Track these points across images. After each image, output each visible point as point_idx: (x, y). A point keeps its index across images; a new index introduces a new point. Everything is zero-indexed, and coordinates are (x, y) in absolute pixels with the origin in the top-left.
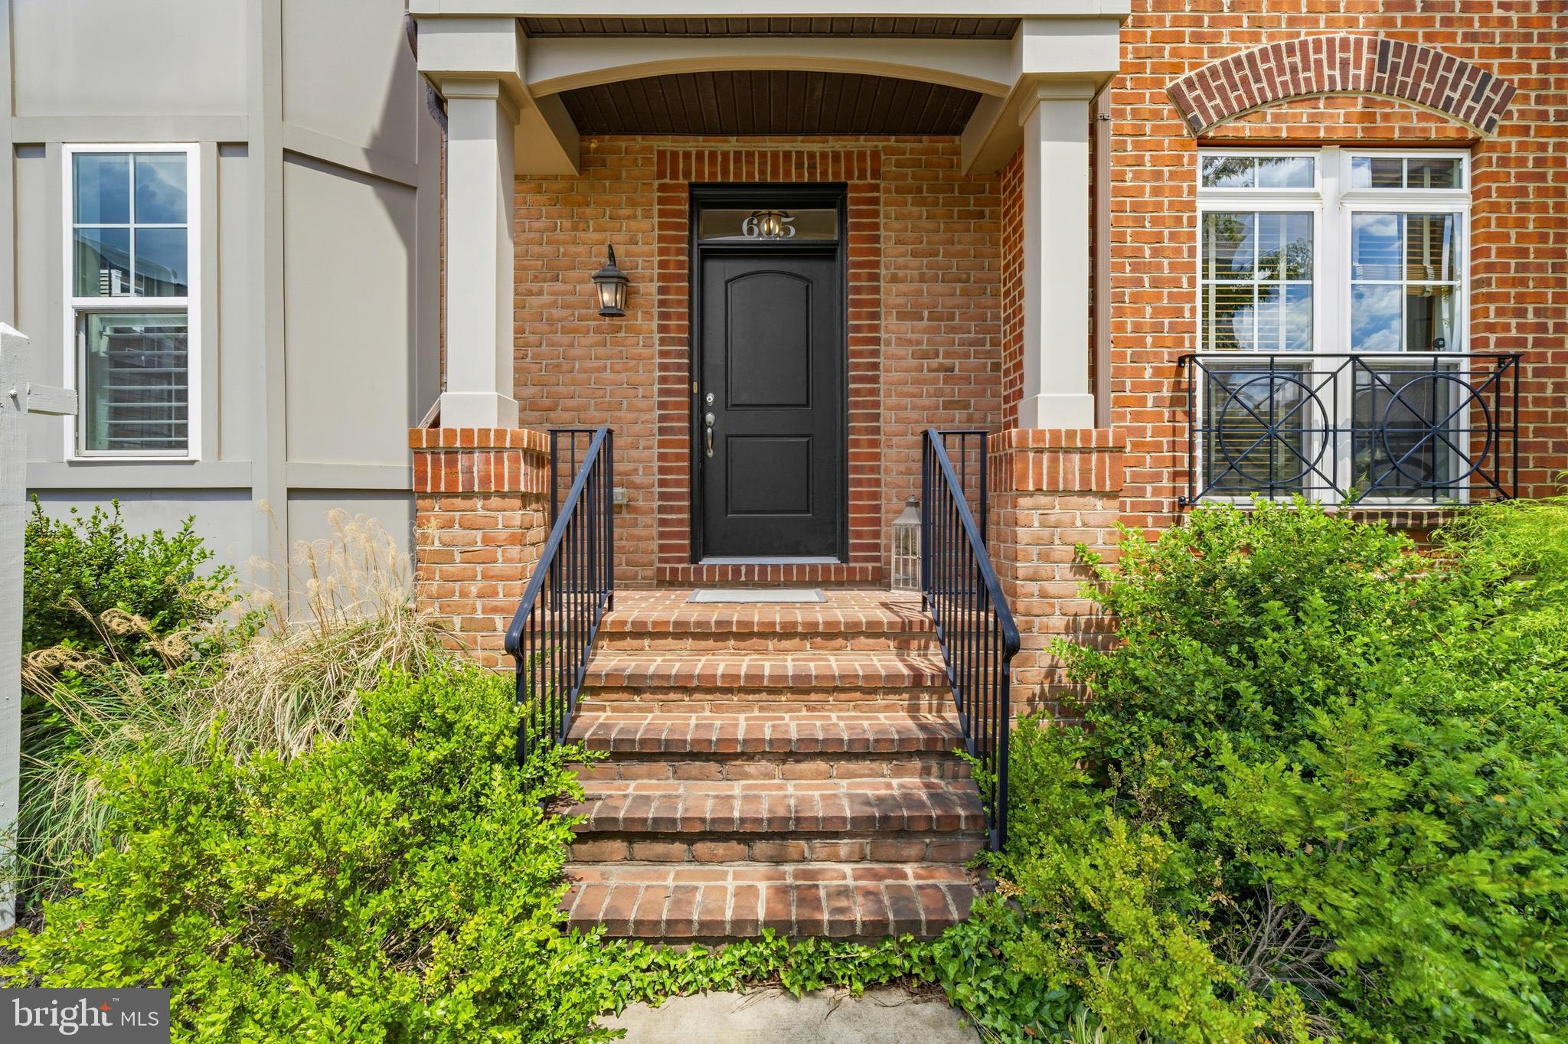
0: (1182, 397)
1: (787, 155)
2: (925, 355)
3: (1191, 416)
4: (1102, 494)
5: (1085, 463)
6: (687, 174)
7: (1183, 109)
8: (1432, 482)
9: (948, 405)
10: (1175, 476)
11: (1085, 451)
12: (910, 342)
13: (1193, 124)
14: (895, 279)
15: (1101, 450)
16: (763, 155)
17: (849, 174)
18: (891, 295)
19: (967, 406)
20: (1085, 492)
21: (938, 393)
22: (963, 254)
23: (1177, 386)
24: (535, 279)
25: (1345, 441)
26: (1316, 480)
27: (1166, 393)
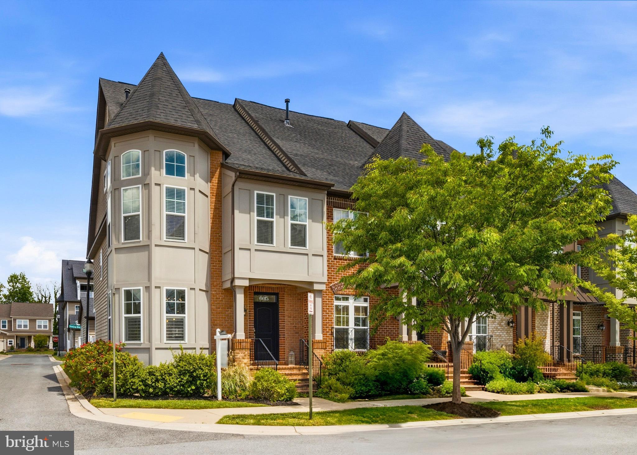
0: (332, 334)
1: (270, 287)
2: (292, 324)
3: (333, 337)
4: (324, 349)
5: (322, 344)
6: (253, 290)
7: (332, 289)
8: (364, 347)
9: (296, 333)
10: (332, 346)
11: (322, 343)
12: (289, 322)
13: (333, 292)
14: (287, 310)
15: (324, 343)
16: (266, 287)
17: (280, 292)
18: (286, 313)
19: (298, 333)
20: (322, 348)
21: (294, 331)
22: (298, 306)
23: (331, 332)
24: (227, 308)
25: (353, 340)
26: (350, 347)
27: (330, 333)
